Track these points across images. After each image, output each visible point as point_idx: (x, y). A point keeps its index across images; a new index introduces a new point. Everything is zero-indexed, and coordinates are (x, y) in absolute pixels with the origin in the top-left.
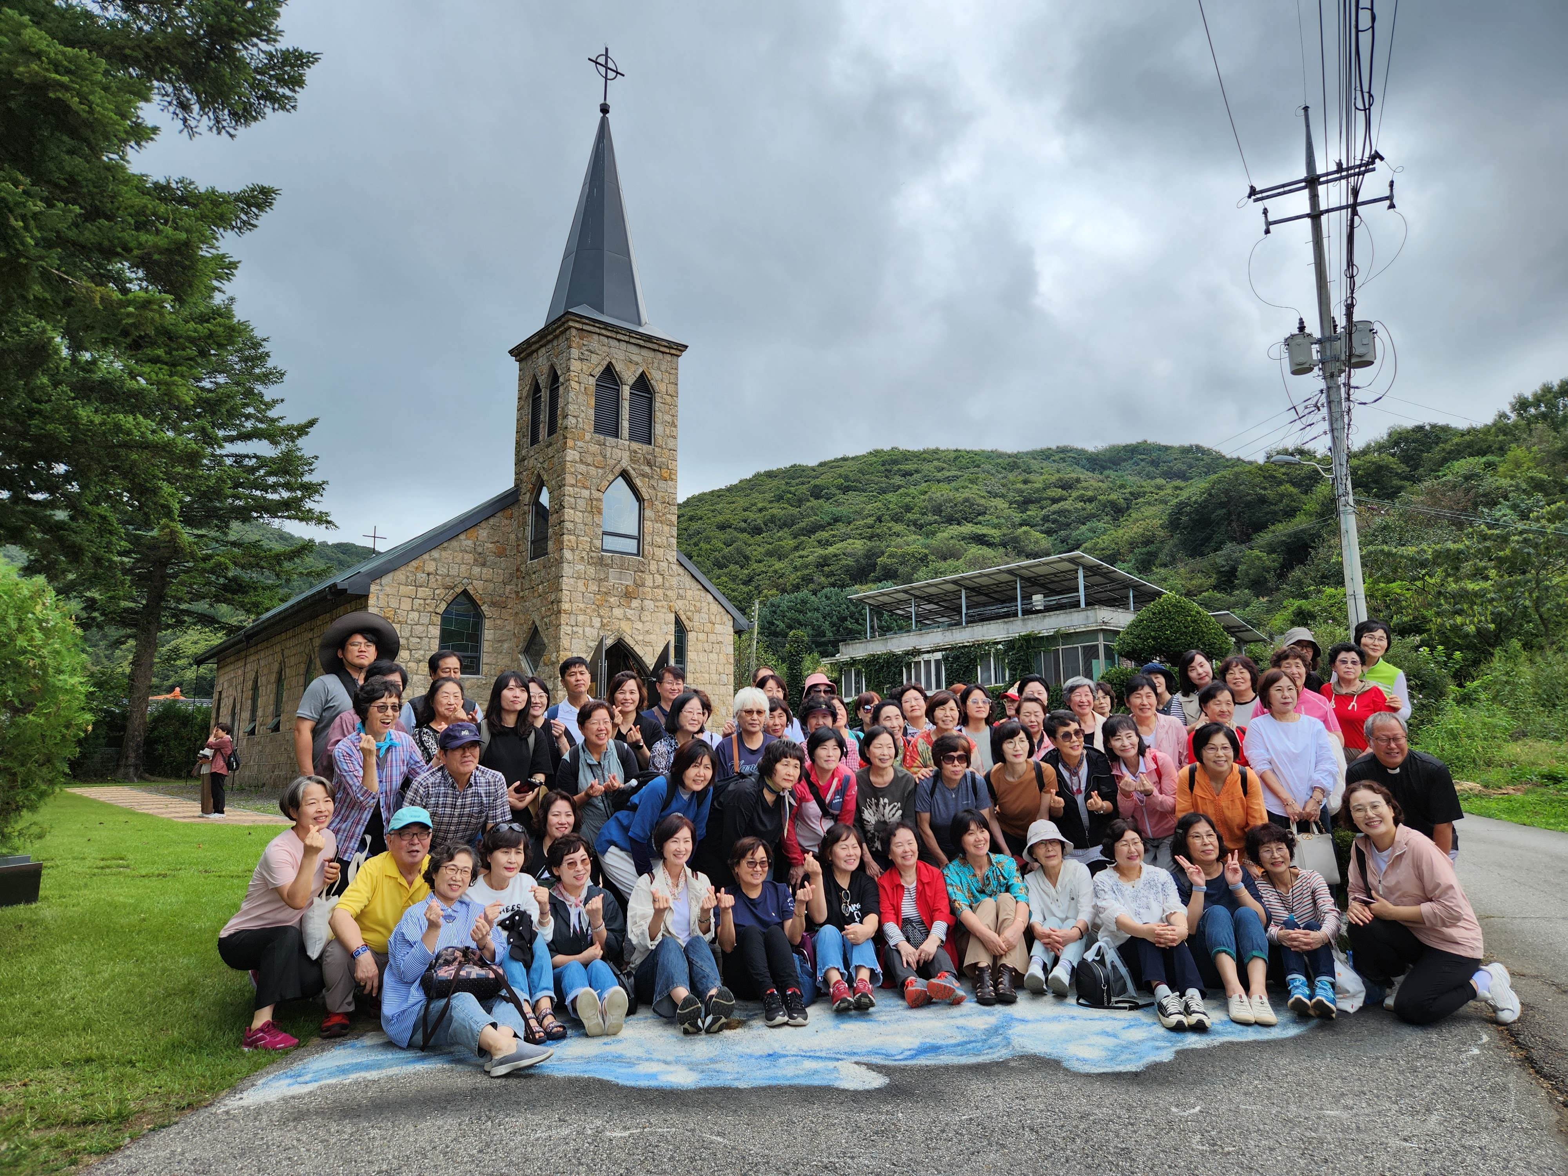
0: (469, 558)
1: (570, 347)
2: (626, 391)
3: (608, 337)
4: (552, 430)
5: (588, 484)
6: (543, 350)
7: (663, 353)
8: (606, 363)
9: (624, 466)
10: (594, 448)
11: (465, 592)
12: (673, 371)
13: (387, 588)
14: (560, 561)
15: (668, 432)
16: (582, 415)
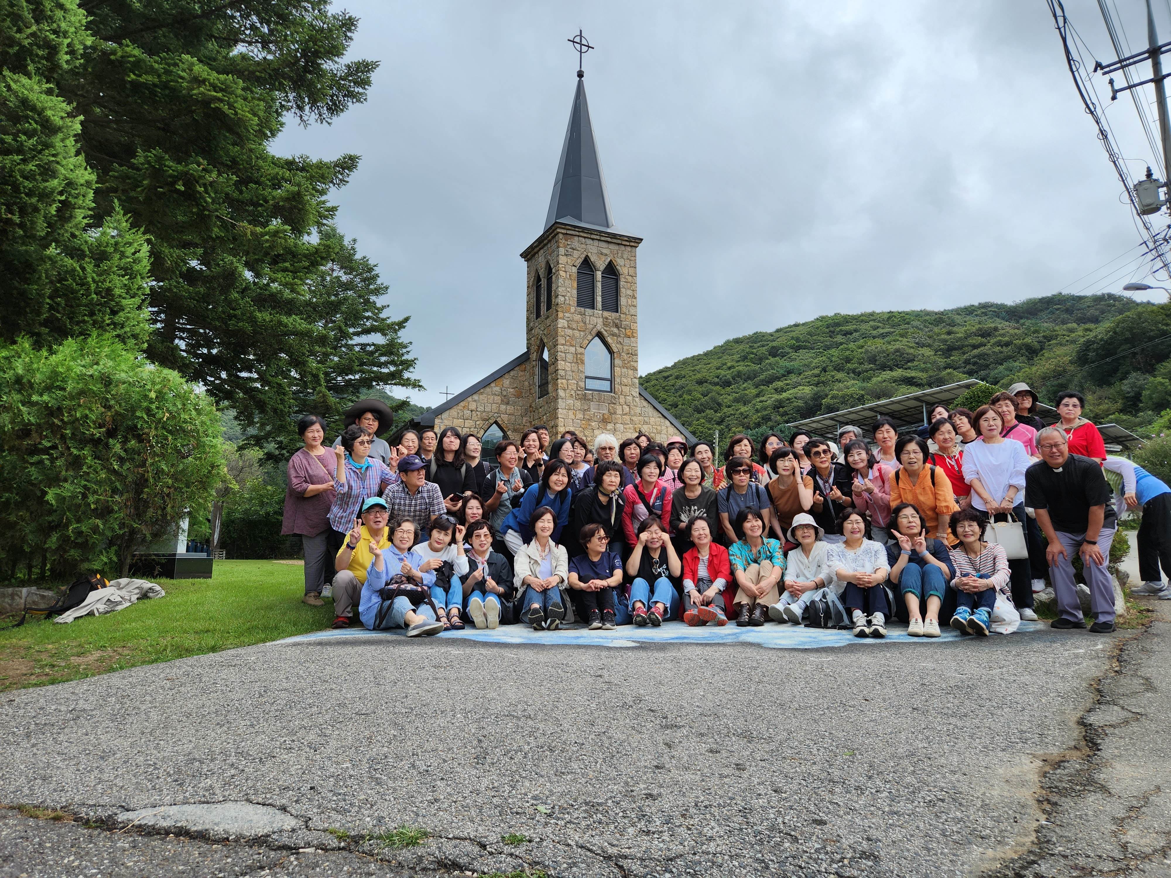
0: (498, 399)
1: (558, 247)
2: (599, 275)
3: (585, 237)
4: (549, 307)
5: (574, 343)
6: (542, 251)
7: (625, 245)
8: (584, 256)
9: (599, 328)
10: (578, 317)
11: (496, 422)
12: (633, 258)
13: (446, 421)
14: (556, 398)
15: (630, 303)
16: (569, 294)
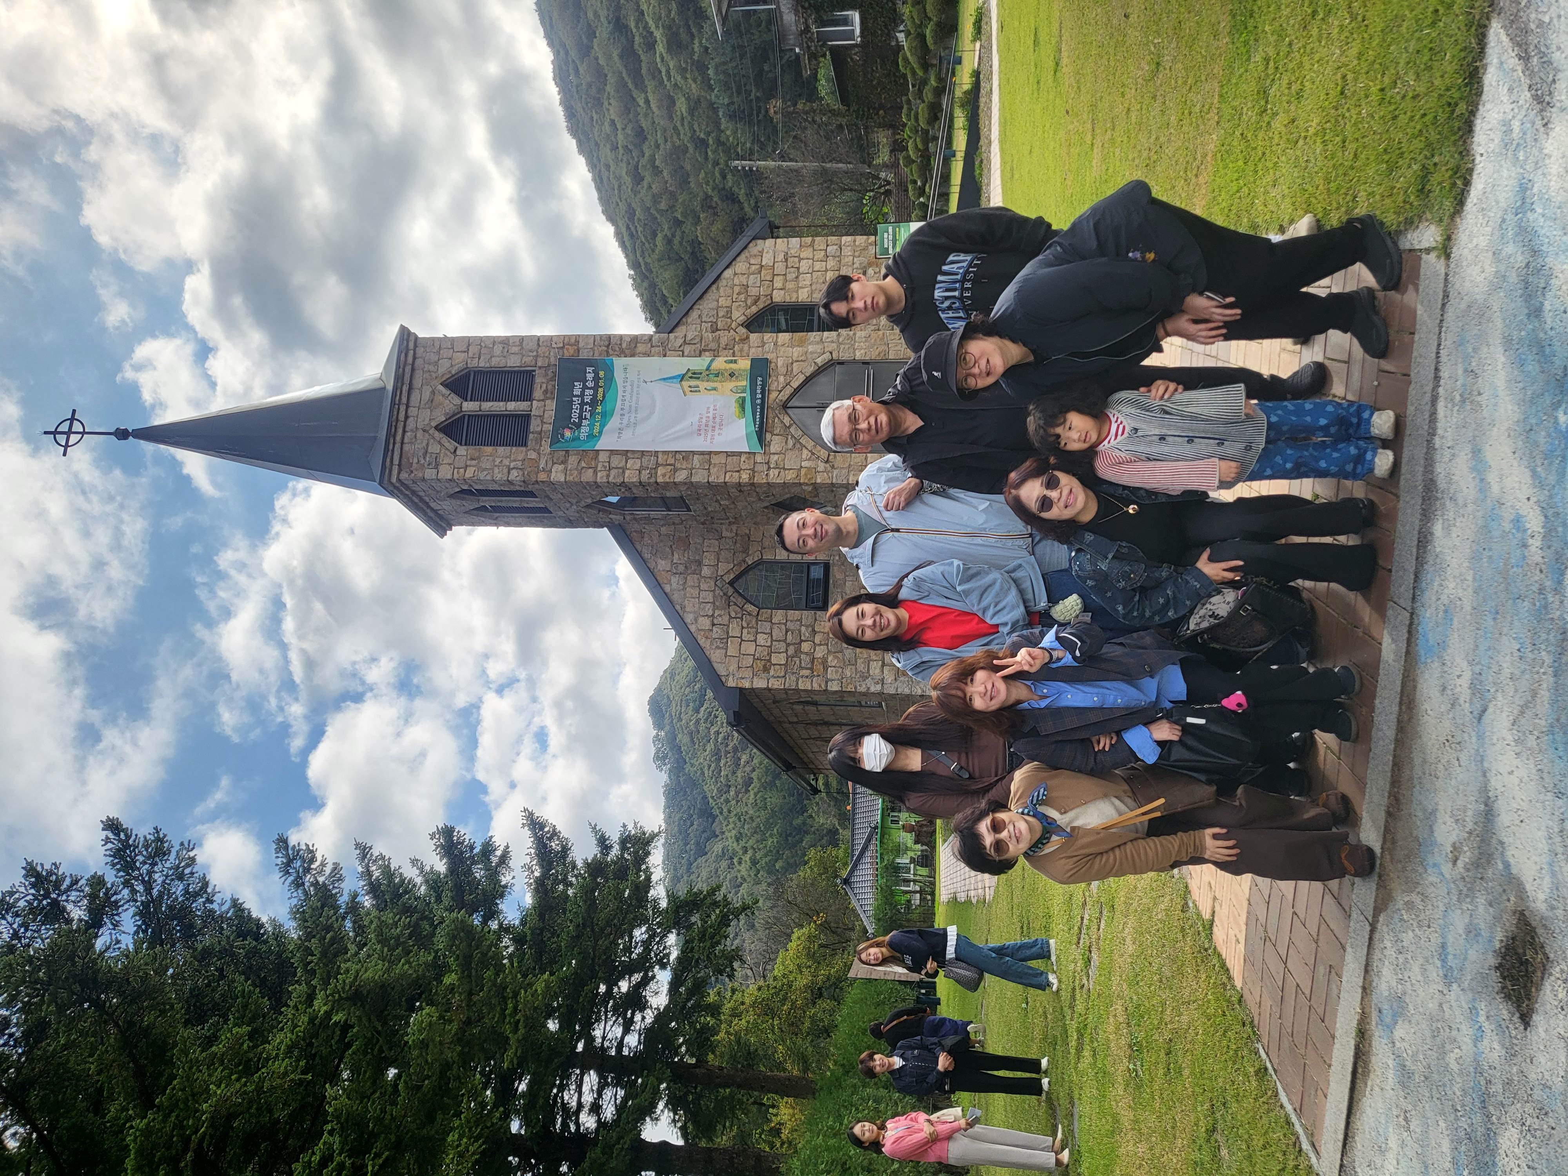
0: (691, 580)
1: (424, 479)
2: (470, 406)
3: (404, 432)
4: (531, 494)
6: (433, 505)
7: (415, 358)
8: (437, 434)
10: (546, 445)
11: (731, 583)
12: (437, 344)
13: (731, 669)
14: (690, 485)
15: (516, 350)
16: (506, 462)
